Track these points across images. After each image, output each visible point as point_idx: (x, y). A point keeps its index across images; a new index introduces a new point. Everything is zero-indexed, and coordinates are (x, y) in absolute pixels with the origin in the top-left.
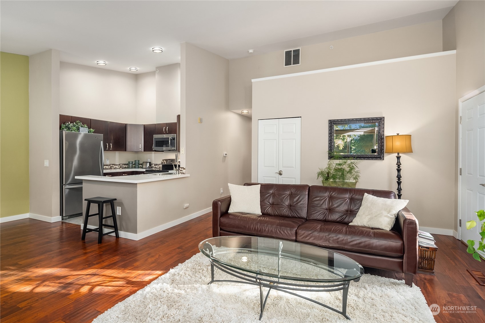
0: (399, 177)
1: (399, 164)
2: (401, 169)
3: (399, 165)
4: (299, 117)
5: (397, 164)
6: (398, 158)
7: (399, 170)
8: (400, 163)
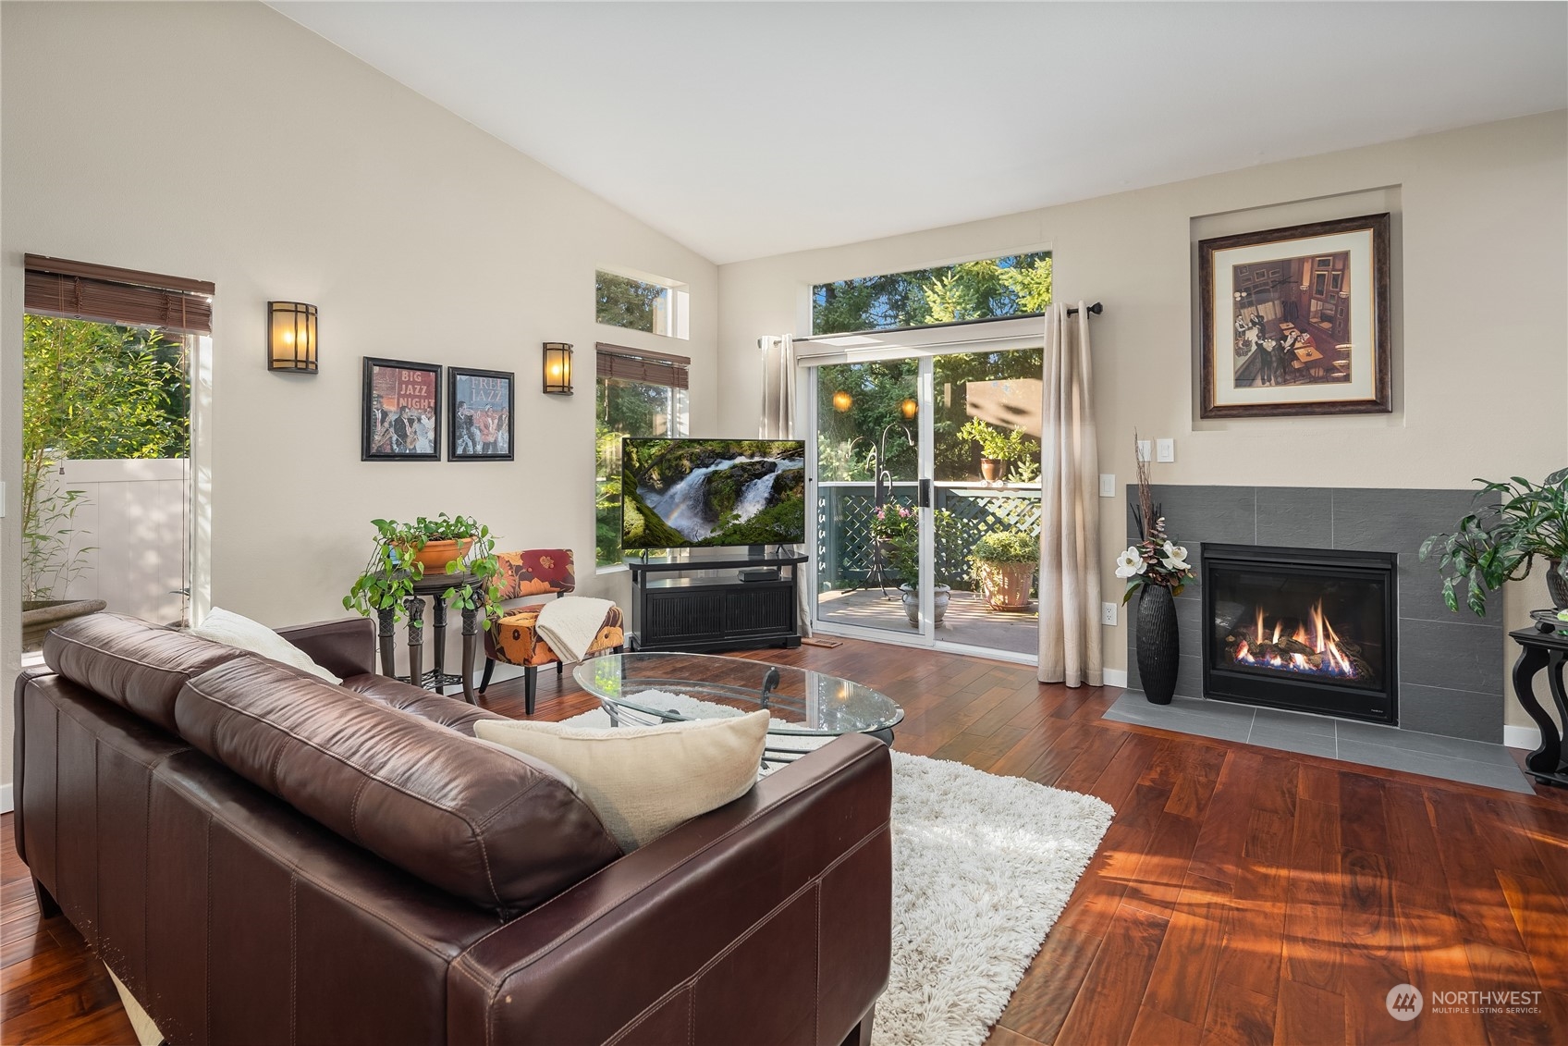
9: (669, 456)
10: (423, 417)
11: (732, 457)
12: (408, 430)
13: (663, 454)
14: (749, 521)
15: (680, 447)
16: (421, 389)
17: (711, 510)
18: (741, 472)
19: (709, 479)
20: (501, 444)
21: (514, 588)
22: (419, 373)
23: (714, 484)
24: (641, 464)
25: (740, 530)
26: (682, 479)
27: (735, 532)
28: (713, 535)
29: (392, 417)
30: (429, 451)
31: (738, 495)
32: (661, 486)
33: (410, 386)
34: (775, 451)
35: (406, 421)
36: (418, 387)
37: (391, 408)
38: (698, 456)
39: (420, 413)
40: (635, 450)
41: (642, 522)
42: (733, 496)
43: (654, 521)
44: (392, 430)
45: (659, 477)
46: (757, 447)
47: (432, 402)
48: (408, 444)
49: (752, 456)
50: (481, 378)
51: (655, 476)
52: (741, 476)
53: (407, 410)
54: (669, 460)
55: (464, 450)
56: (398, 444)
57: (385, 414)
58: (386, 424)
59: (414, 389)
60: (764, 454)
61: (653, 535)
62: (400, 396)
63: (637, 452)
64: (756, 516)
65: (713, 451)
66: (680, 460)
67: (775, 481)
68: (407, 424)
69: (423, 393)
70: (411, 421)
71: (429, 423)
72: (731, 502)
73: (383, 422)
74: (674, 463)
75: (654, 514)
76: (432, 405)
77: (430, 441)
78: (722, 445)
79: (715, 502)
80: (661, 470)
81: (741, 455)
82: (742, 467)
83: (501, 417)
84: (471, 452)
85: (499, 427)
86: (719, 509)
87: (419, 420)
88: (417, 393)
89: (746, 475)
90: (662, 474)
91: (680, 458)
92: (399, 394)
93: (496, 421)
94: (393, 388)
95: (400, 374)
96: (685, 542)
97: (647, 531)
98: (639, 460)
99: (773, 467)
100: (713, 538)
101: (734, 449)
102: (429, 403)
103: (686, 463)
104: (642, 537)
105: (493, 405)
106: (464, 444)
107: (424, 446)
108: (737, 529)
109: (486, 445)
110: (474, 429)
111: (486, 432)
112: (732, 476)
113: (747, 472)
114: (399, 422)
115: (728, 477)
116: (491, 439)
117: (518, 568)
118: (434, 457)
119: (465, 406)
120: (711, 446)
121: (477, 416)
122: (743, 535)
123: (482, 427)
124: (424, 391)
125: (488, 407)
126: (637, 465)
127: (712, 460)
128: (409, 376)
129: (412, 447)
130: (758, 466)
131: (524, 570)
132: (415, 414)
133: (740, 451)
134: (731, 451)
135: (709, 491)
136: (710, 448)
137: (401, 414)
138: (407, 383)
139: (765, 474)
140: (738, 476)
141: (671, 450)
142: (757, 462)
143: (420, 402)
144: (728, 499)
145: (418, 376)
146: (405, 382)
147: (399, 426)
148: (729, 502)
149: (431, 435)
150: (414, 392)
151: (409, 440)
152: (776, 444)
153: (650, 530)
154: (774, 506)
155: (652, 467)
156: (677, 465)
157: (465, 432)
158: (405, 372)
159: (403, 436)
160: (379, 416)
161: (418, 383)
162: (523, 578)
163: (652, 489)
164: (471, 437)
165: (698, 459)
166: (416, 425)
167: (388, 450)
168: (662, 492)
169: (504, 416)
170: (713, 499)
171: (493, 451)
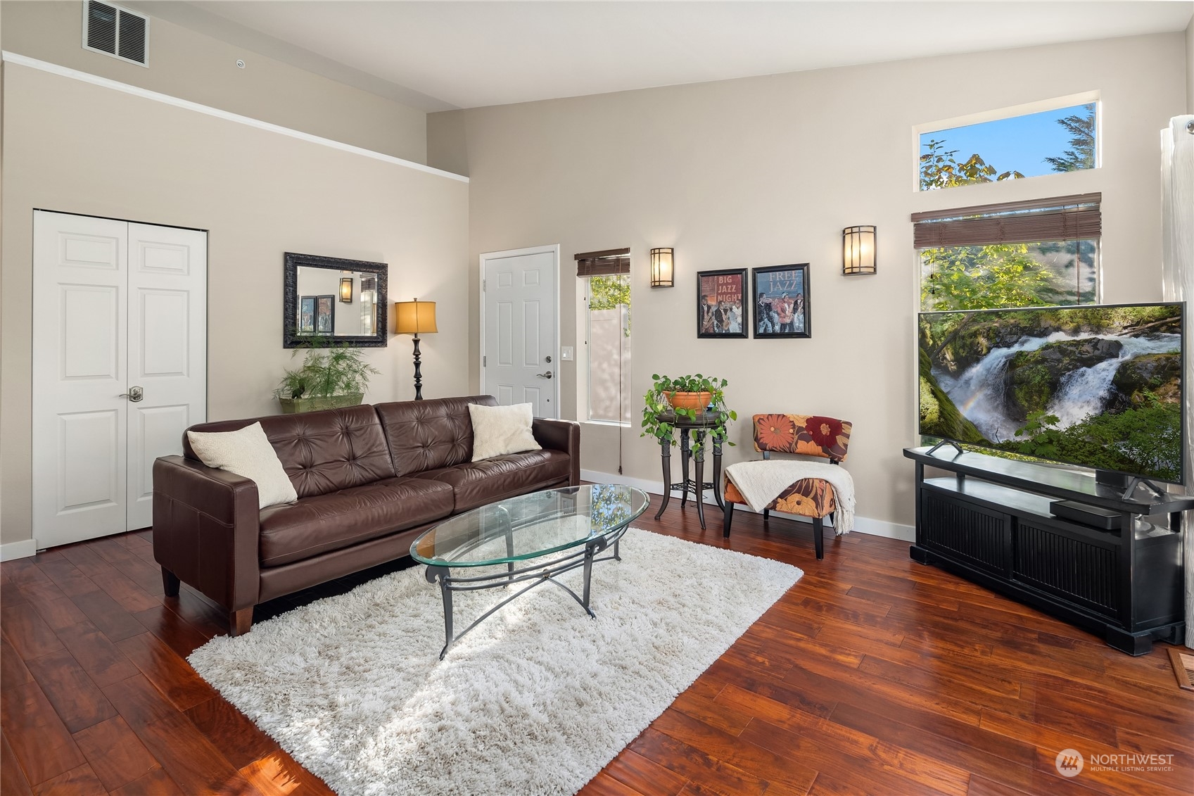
0: (418, 376)
1: (417, 354)
2: (420, 362)
3: (417, 356)
4: (199, 230)
5: (414, 354)
6: (416, 342)
7: (417, 365)
8: (419, 352)
9: (963, 333)
10: (734, 307)
11: (1044, 333)
12: (724, 317)
13: (956, 329)
14: (1072, 429)
15: (974, 321)
16: (732, 288)
17: (1015, 405)
18: (1058, 355)
19: (1012, 363)
20: (797, 324)
21: (790, 444)
22: (730, 276)
23: (1019, 370)
24: (934, 342)
25: (1058, 441)
26: (978, 361)
27: (1051, 442)
28: (1018, 439)
29: (714, 309)
30: (738, 331)
31: (1054, 389)
32: (955, 367)
33: (724, 287)
34: (1118, 322)
35: (722, 311)
36: (730, 286)
37: (712, 302)
38: (997, 333)
39: (732, 305)
40: (928, 326)
41: (937, 407)
42: (1046, 390)
43: (949, 408)
44: (714, 317)
45: (953, 358)
46: (1085, 317)
47: (740, 296)
48: (724, 327)
49: (1076, 331)
50: (777, 273)
51: (949, 356)
52: (1059, 361)
53: (723, 303)
54: (963, 337)
55: (765, 330)
56: (718, 327)
57: (709, 307)
58: (710, 314)
59: (727, 288)
60: (1098, 328)
61: (948, 425)
62: (718, 294)
63: (931, 328)
64: (1084, 425)
65: (1016, 326)
66: (976, 337)
67: (1118, 371)
68: (723, 313)
69: (733, 290)
70: (726, 311)
71: (738, 311)
72: (1044, 398)
73: (708, 312)
74: (969, 341)
75: (948, 400)
76: (740, 298)
77: (739, 324)
78: (1030, 316)
79: (1020, 395)
80: (954, 349)
81: (1058, 329)
82: (1060, 348)
83: (796, 303)
84: (770, 330)
85: (795, 310)
86: (1026, 404)
87: (731, 309)
88: (729, 291)
89: (1066, 361)
90: (955, 354)
91: (975, 334)
92: (717, 293)
93: (792, 306)
94: (713, 290)
95: (718, 279)
96: (983, 440)
97: (942, 420)
98: (932, 337)
99: (1114, 349)
100: (1019, 443)
101: (1047, 322)
102: (738, 297)
103: (982, 341)
104: (936, 425)
105: (789, 293)
106: (765, 326)
107: (734, 327)
108: (1053, 438)
109: (783, 326)
110: (772, 313)
111: (783, 315)
112: (1043, 361)
113: (1068, 355)
114: (718, 311)
115: (1037, 362)
116: (788, 321)
117: (800, 429)
118: (743, 335)
119: (765, 296)
120: (1013, 318)
121: (775, 303)
122: (1063, 449)
123: (779, 311)
124: (734, 288)
125: (784, 294)
126: (931, 342)
127: (1015, 338)
128: (724, 279)
129: (726, 329)
130: (1087, 347)
131: (805, 432)
132: (728, 305)
133: (1056, 325)
134: (1043, 324)
135: (1012, 378)
136: (1012, 321)
137: (719, 307)
138: (722, 285)
139: (1100, 359)
140: (1053, 360)
141: (965, 325)
142: (1086, 341)
143: (731, 297)
144: (1040, 393)
145: (729, 279)
146: (721, 285)
147: (718, 315)
148: (1040, 397)
149: (740, 320)
150: (727, 290)
151: (724, 324)
152: (1121, 311)
153: (944, 418)
154: (1117, 413)
155: (945, 345)
156: (972, 343)
157: (765, 316)
158: (721, 278)
159: (721, 321)
160: (706, 309)
161: (729, 284)
162: (801, 438)
163: (945, 370)
164: (771, 319)
165: (997, 336)
166: (729, 313)
167: (712, 331)
168: (956, 375)
169: (799, 301)
170: (1017, 391)
171: (790, 330)
